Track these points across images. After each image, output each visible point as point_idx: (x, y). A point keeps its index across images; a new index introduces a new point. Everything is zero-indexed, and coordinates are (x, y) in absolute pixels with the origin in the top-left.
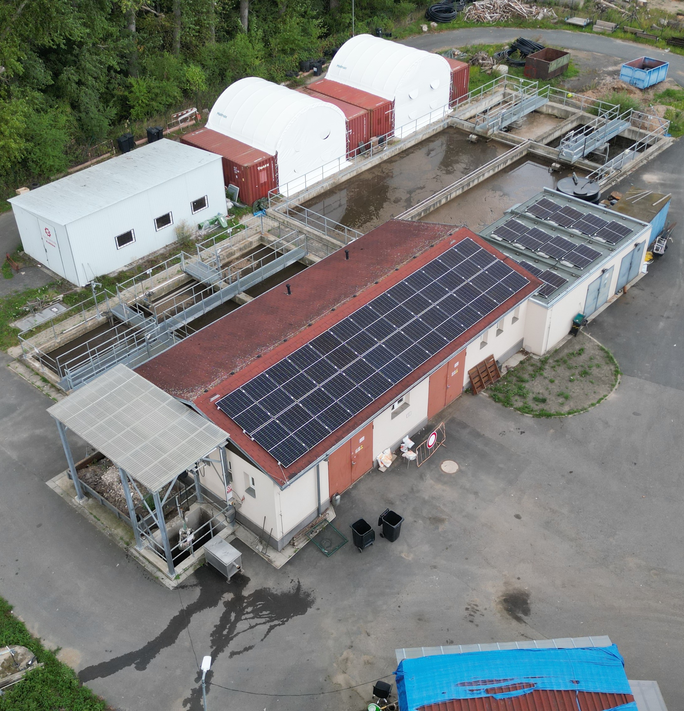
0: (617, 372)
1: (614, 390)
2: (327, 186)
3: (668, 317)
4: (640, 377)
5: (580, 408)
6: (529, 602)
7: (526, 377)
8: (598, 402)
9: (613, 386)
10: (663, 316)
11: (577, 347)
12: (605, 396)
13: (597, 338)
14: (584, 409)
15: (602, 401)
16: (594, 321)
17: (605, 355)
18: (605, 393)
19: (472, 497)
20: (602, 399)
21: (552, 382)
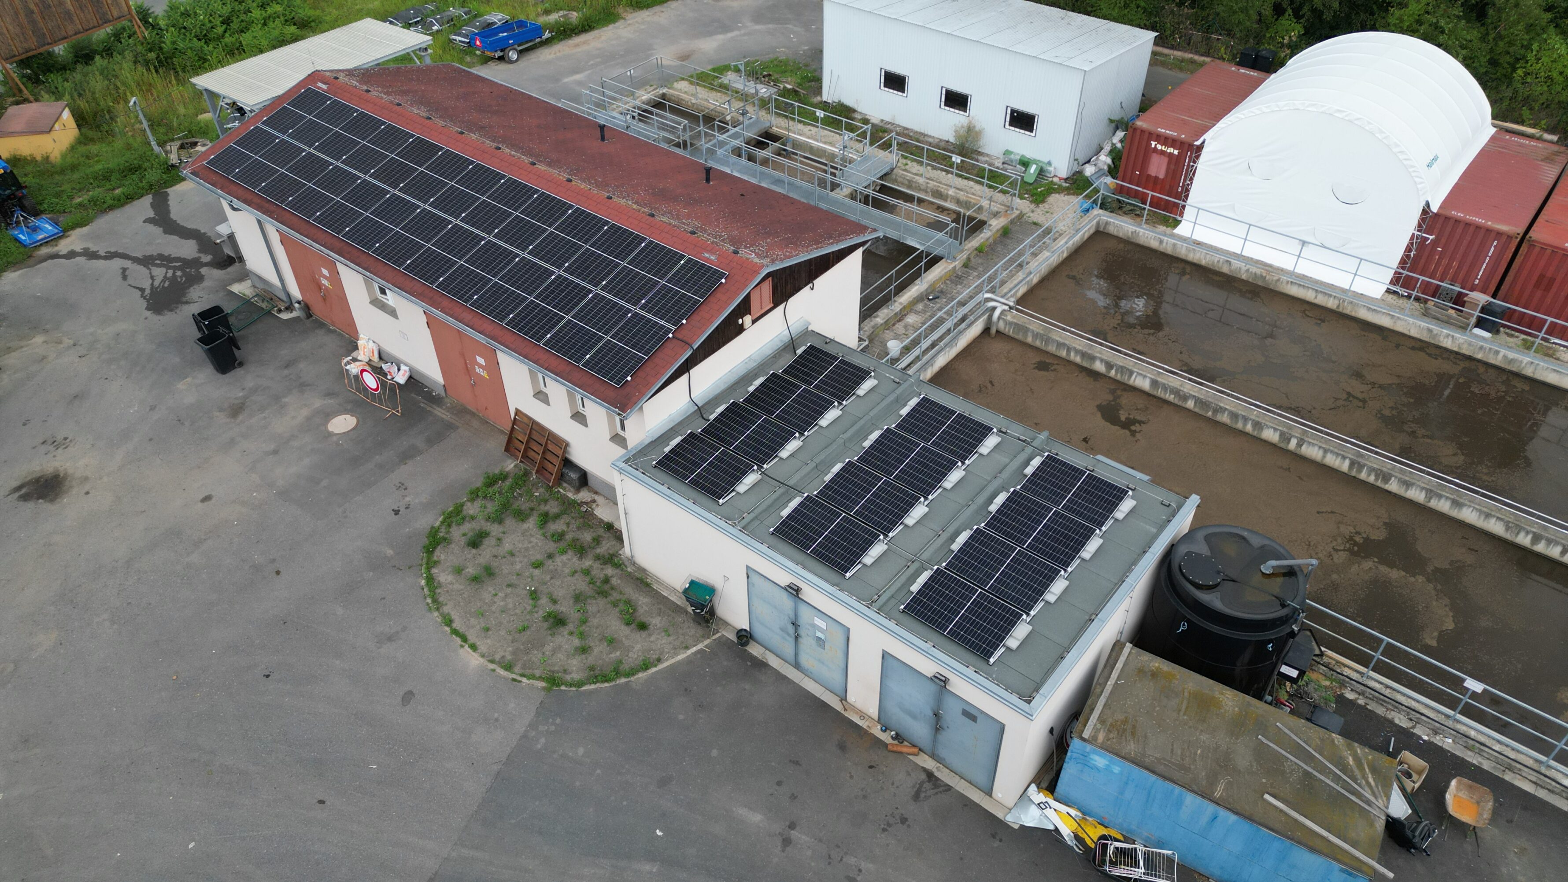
0: (553, 681)
1: (492, 666)
2: (1242, 270)
3: (787, 842)
4: (532, 726)
5: (441, 599)
6: (40, 501)
7: (558, 526)
8: (455, 632)
9: (509, 667)
10: (792, 826)
11: (656, 621)
12: (474, 647)
13: (689, 661)
14: (437, 604)
15: (458, 640)
16: (762, 665)
17: (625, 667)
18: (483, 648)
19: (272, 447)
20: (464, 639)
21: (538, 565)
